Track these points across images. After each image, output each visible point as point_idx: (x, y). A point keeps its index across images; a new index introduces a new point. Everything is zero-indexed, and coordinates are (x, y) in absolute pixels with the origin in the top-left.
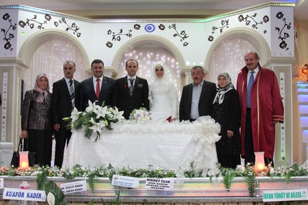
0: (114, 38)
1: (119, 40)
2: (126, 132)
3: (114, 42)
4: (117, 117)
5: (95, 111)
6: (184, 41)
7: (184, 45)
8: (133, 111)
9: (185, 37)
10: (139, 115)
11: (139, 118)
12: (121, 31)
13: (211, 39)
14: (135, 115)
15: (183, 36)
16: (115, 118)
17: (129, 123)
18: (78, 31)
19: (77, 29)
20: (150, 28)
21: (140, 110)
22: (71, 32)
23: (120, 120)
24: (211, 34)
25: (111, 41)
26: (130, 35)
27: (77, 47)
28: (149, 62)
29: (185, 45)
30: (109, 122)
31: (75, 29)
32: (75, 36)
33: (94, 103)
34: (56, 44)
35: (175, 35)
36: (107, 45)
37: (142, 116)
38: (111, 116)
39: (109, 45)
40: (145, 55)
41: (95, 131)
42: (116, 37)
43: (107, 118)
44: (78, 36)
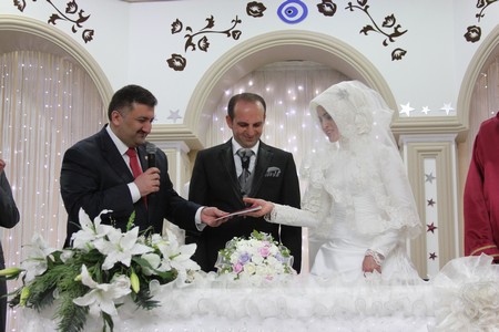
0: (189, 43)
1: (205, 49)
2: (202, 314)
3: (189, 55)
4: (174, 264)
5: (100, 245)
6: (392, 46)
7: (394, 57)
8: (229, 245)
9: (397, 34)
10: (246, 258)
11: (248, 267)
12: (211, 23)
13: (472, 34)
14: (234, 258)
15: (391, 31)
16: (166, 268)
17: (214, 285)
18: (85, 25)
19: (82, 19)
20: (292, 12)
21: (253, 241)
22: (63, 27)
23: (182, 275)
24: (474, 22)
25: (180, 51)
26: (236, 35)
27: (85, 73)
28: (293, 112)
29: (398, 56)
30: (145, 280)
31: (76, 17)
32: (78, 37)
33: (98, 220)
34: (23, 63)
35: (366, 29)
36: (171, 63)
37: (257, 259)
38: (154, 260)
39: (177, 63)
40: (281, 91)
41: (95, 310)
42: (195, 40)
43: (137, 266)
44: (87, 39)
